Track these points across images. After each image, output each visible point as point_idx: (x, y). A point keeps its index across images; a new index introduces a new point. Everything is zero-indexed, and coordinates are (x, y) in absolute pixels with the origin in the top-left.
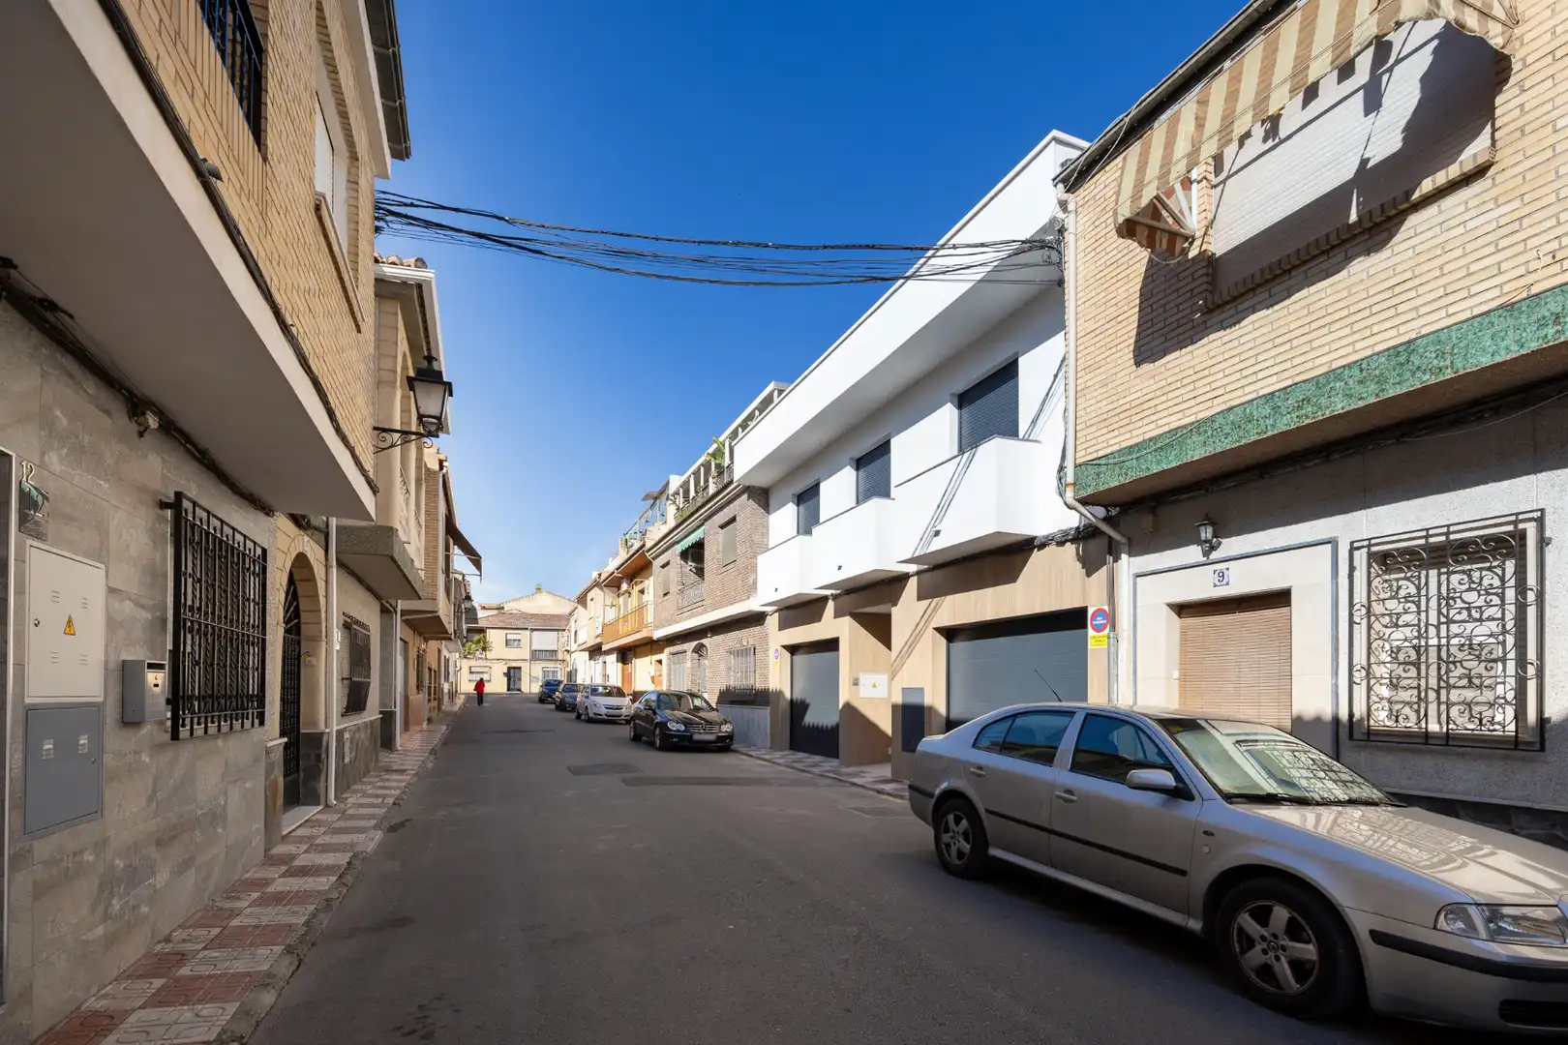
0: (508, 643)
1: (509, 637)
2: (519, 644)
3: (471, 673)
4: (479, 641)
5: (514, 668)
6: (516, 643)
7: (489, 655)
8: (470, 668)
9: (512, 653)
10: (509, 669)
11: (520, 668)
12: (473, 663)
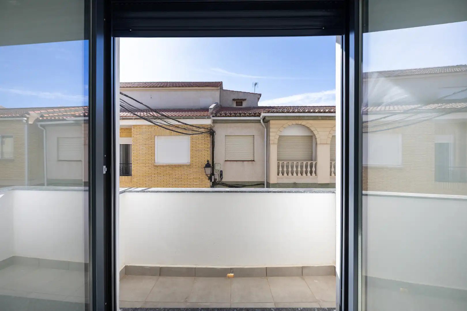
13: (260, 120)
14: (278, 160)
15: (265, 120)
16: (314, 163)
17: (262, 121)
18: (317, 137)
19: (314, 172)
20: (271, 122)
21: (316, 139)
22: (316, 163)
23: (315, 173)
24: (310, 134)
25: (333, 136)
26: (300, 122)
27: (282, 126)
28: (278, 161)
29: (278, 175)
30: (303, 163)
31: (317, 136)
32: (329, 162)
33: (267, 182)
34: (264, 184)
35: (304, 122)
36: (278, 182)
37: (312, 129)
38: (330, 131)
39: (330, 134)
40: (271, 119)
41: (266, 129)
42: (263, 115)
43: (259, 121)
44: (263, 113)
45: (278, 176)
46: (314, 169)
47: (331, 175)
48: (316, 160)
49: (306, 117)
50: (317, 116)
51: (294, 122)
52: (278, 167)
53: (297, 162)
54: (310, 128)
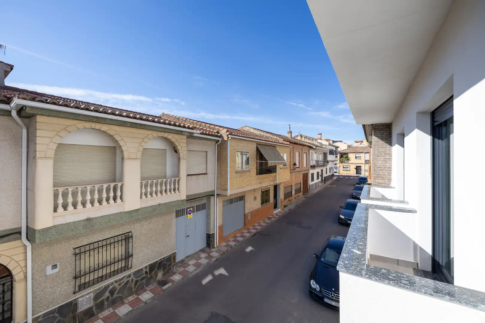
0: (356, 157)
1: (357, 156)
2: (360, 158)
3: (343, 168)
4: (346, 157)
5: (359, 166)
6: (359, 157)
7: (350, 162)
8: (343, 166)
9: (358, 161)
10: (357, 166)
11: (360, 166)
12: (344, 164)
13: (10, 111)
14: (55, 185)
15: (23, 114)
16: (119, 185)
17: (14, 113)
18: (124, 150)
19: (119, 198)
20: (39, 119)
21: (122, 152)
22: (122, 184)
23: (121, 198)
24: (112, 144)
25: (144, 148)
26: (98, 126)
27: (65, 129)
28: (54, 187)
29: (55, 210)
30: (102, 186)
31: (124, 148)
32: (139, 181)
33: (27, 227)
34: (20, 233)
35: (105, 128)
36: (55, 224)
37: (117, 138)
38: (140, 142)
39: (140, 147)
40: (40, 113)
41: (25, 131)
42: (17, 101)
43: (8, 113)
44: (18, 98)
45: (55, 213)
46: (119, 194)
47: (141, 198)
48: (121, 180)
49: (108, 120)
50: (125, 122)
51: (88, 125)
52: (56, 196)
53: (94, 185)
54: (114, 136)
